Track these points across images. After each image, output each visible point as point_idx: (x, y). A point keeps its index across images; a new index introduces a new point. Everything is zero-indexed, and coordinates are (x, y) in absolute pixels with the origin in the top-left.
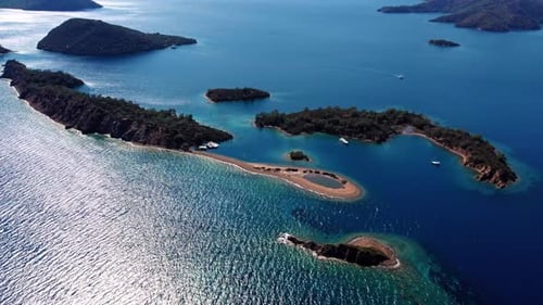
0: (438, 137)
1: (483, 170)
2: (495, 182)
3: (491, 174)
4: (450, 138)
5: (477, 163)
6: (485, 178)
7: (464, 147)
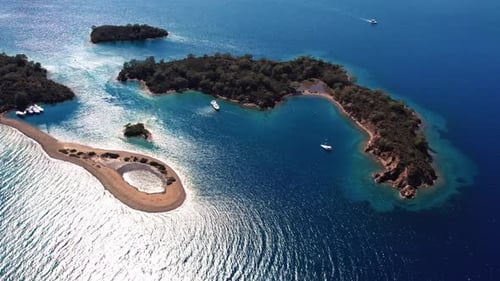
0: (347, 102)
1: (388, 164)
2: (401, 186)
3: (398, 172)
4: (361, 104)
5: (383, 149)
6: (388, 177)
7: (374, 121)
